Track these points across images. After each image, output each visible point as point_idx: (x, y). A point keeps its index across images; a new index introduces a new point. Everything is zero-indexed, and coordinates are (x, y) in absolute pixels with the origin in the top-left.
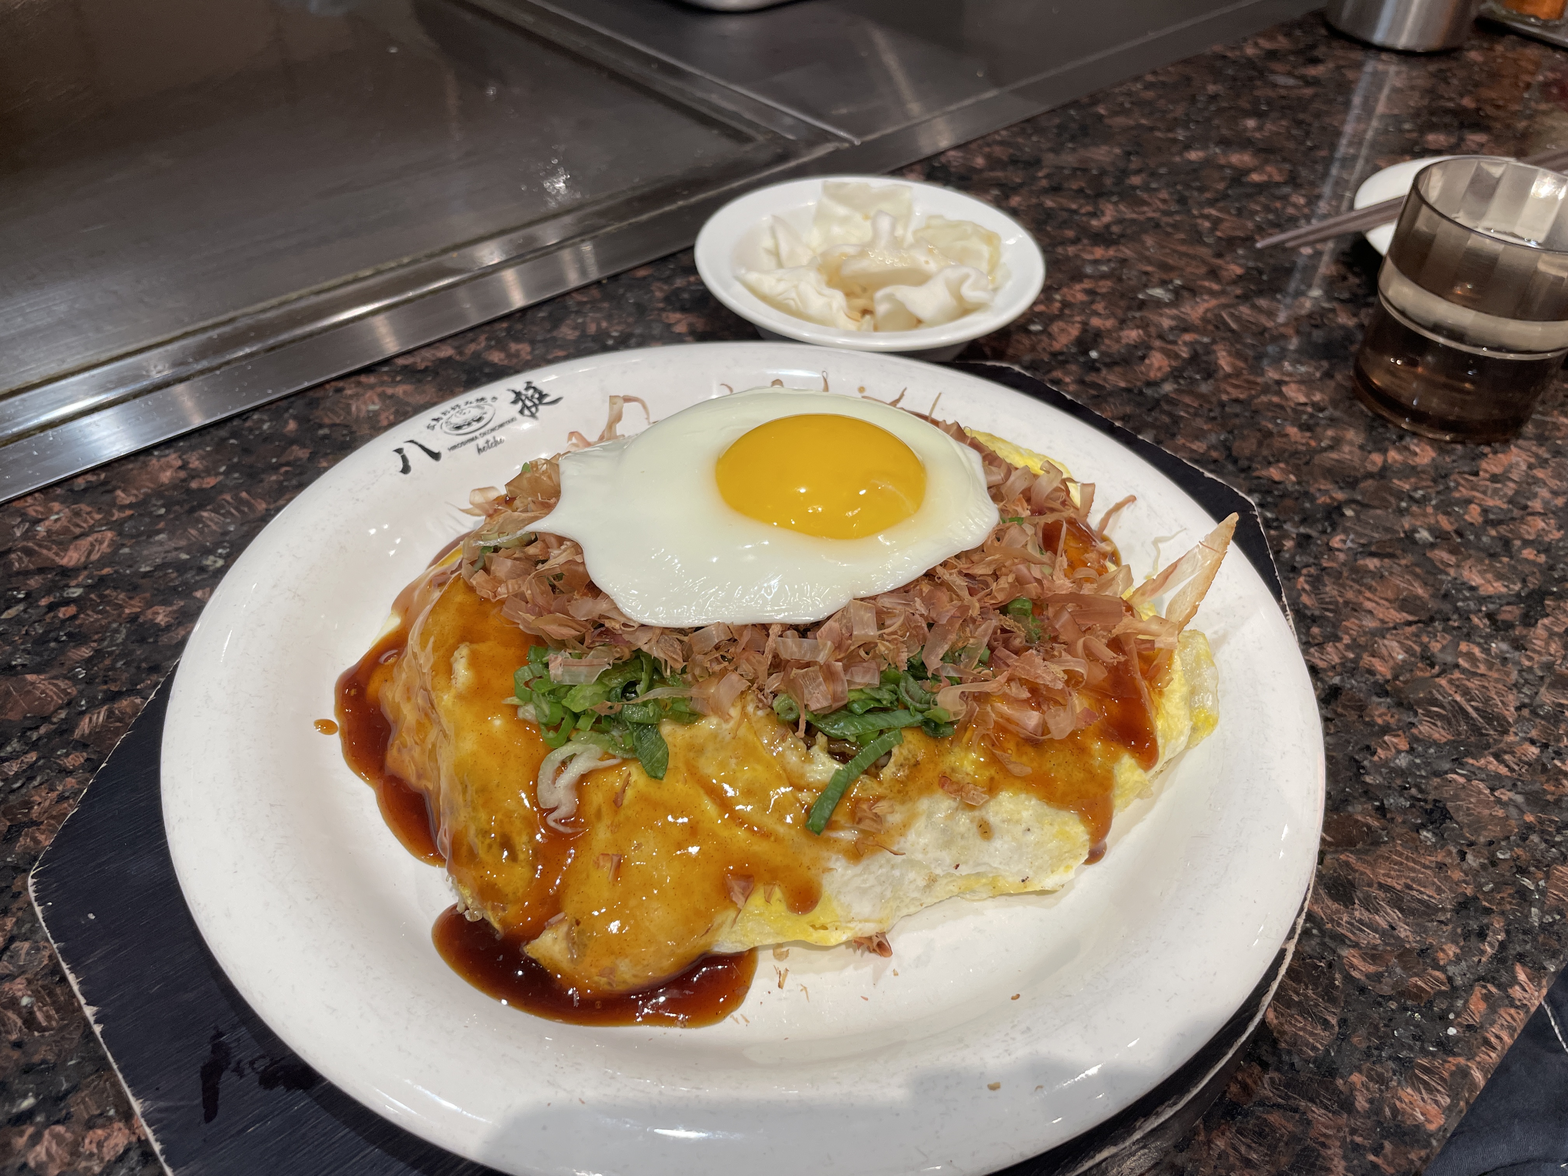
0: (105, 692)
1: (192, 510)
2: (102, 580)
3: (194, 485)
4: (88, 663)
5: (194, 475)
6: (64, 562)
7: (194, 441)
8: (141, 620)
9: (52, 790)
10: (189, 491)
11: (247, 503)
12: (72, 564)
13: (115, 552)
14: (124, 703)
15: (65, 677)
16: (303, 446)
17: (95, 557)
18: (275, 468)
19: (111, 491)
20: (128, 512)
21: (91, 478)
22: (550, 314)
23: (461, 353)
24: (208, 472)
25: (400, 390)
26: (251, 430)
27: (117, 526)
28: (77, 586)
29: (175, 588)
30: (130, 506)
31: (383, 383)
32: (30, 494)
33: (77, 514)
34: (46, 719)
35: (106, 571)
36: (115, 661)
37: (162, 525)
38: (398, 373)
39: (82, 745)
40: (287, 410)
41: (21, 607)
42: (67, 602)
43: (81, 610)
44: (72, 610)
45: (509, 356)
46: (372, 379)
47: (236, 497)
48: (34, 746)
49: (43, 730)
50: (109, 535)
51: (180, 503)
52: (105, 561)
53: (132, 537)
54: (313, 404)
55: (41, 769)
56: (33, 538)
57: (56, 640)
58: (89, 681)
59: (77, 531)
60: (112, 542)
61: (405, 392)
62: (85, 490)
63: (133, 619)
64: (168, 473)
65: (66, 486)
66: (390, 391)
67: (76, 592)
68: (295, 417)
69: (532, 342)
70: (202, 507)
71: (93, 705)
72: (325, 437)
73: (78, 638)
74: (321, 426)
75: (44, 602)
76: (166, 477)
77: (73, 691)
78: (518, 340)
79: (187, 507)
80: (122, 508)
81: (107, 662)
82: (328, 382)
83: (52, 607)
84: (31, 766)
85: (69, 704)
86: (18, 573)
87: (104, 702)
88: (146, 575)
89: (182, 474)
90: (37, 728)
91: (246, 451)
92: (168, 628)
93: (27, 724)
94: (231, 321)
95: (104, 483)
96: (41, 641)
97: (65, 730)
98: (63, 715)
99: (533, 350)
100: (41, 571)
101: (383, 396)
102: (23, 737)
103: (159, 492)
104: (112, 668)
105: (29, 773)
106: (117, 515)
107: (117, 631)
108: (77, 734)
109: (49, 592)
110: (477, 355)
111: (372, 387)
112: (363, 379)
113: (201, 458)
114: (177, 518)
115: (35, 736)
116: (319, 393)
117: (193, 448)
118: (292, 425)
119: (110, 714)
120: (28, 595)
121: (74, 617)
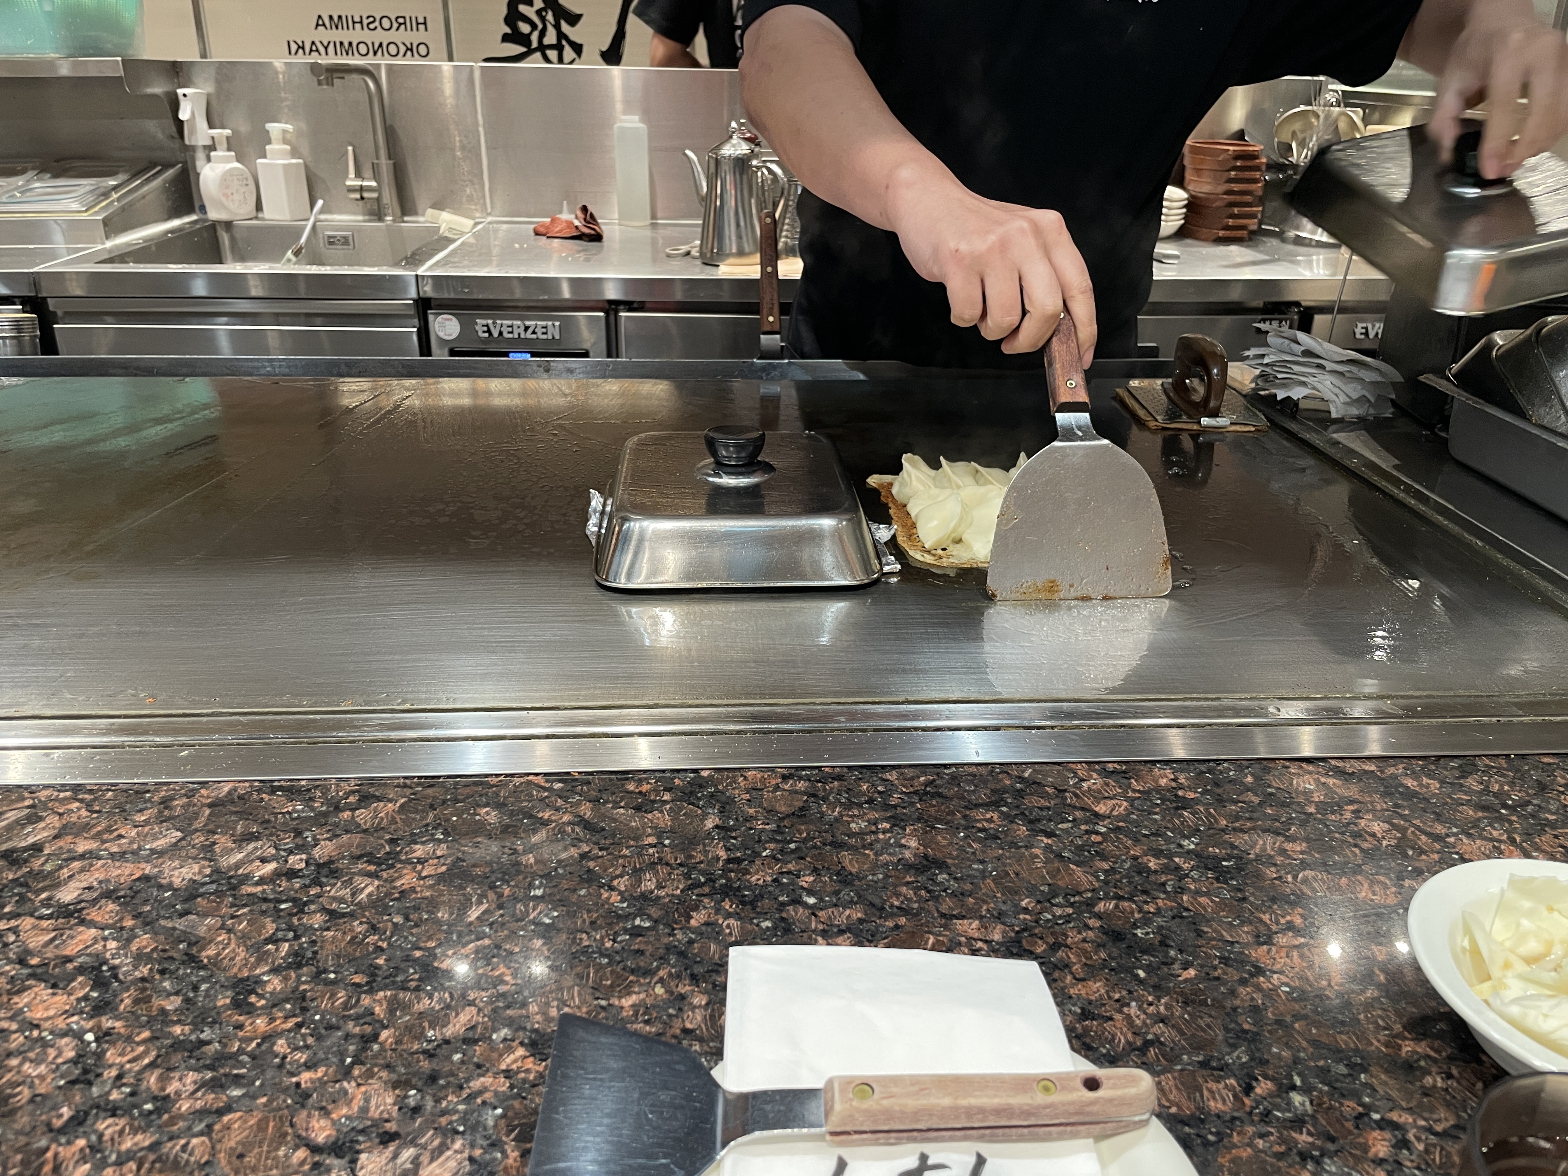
0: (1115, 893)
1: (1177, 808)
2: (1118, 828)
3: (1180, 793)
4: (1106, 872)
5: (1181, 787)
6: (1097, 809)
7: (1184, 765)
8: (1140, 860)
9: (1080, 933)
10: (1176, 796)
11: (1214, 817)
12: (1101, 812)
13: (1128, 815)
14: (1126, 904)
15: (1092, 875)
16: (1256, 795)
17: (1115, 813)
18: (1236, 802)
19: (1129, 779)
20: (1137, 795)
21: (1116, 765)
22: (1460, 766)
23: (1382, 772)
24: (1190, 789)
25: (1331, 781)
26: (1221, 772)
27: (1131, 800)
28: (1104, 826)
29: (1162, 851)
30: (1139, 791)
31: (1318, 773)
32: (1081, 763)
33: (1107, 785)
34: (1080, 893)
35: (1121, 824)
36: (1122, 878)
37: (1157, 810)
38: (1331, 770)
39: (1099, 916)
40: (1247, 768)
41: (1070, 825)
42: (1097, 833)
43: (1105, 840)
44: (1099, 839)
45: (1421, 785)
46: (1311, 768)
47: (1207, 810)
48: (1072, 905)
49: (1077, 898)
50: (1125, 804)
51: (1171, 801)
52: (1119, 818)
53: (1138, 810)
54: (1267, 770)
55: (1074, 919)
56: (1080, 788)
57: (1089, 852)
58: (1106, 882)
59: (1106, 795)
60: (1126, 809)
61: (1334, 784)
62: (1113, 772)
63: (1135, 858)
64: (1165, 780)
65: (1102, 765)
66: (1323, 780)
67: (1104, 830)
68: (1252, 775)
69: (1442, 782)
70: (1184, 808)
71: (1107, 897)
72: (1271, 794)
73: (1103, 857)
74: (1270, 786)
75: (1083, 827)
76: (1163, 782)
77: (1097, 885)
78: (1429, 777)
79: (1174, 805)
80: (1134, 791)
81: (1118, 876)
82: (1279, 759)
83: (1087, 832)
84: (1069, 915)
85: (1093, 890)
86: (1069, 805)
87: (1113, 898)
88: (1145, 836)
89: (1174, 784)
90: (1074, 896)
91: (1217, 784)
92: (1156, 872)
93: (1069, 891)
94: (1218, 699)
95: (1124, 772)
96: (1080, 849)
97: (1090, 904)
98: (1089, 895)
99: (1441, 787)
100: (1083, 809)
101: (1317, 781)
102: (1064, 897)
103: (1158, 790)
104: (1120, 882)
105: (1068, 919)
106: (1130, 794)
107: (1125, 861)
108: (1096, 909)
109: (1086, 823)
110: (1394, 777)
111: (1310, 773)
112: (1304, 765)
113: (1187, 779)
114: (1168, 809)
115: (1072, 900)
116: (1272, 765)
117: (1182, 771)
118: (1249, 779)
119: (1117, 906)
120: (1074, 820)
121: (1100, 843)
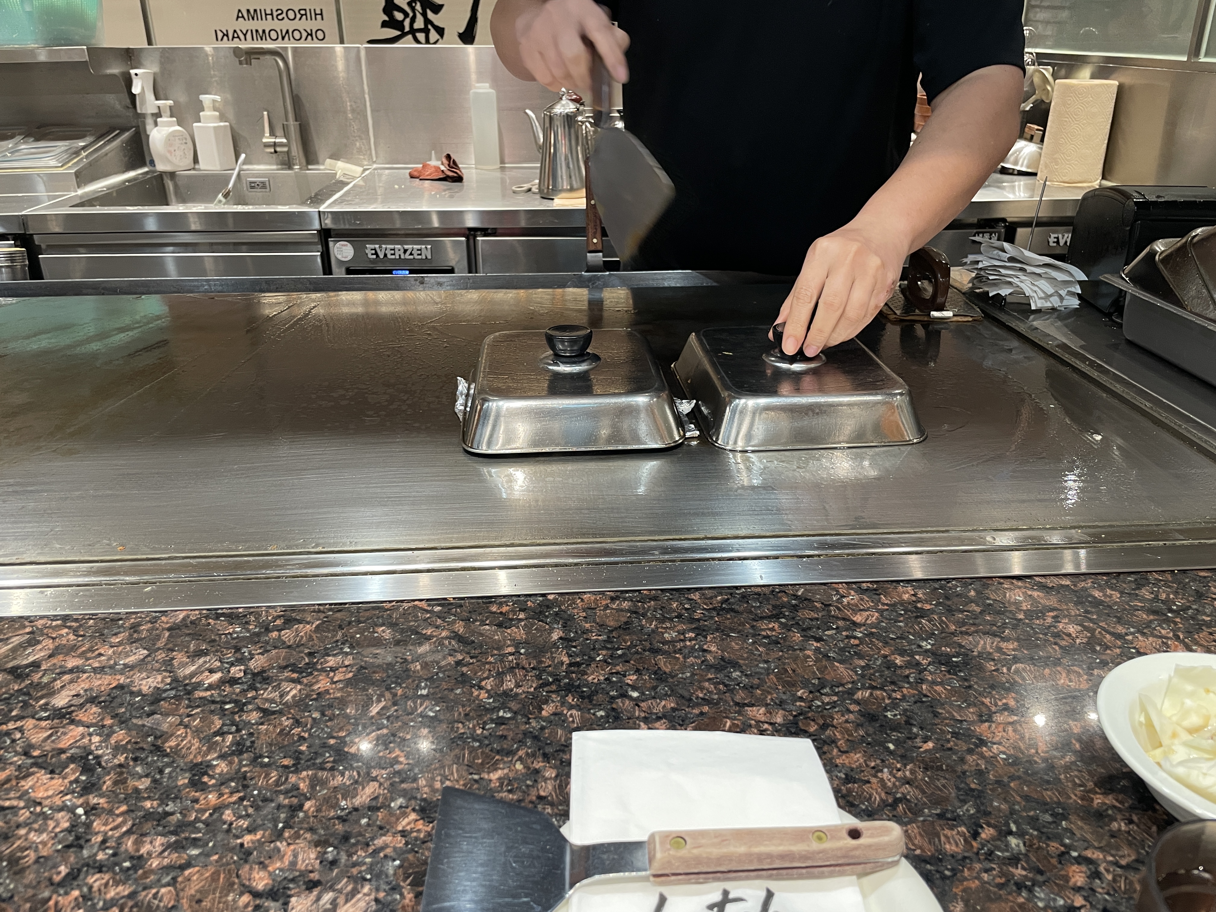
0: (870, 684)
1: (917, 617)
2: (872, 633)
3: (919, 605)
4: (862, 668)
5: (919, 601)
6: (855, 619)
7: (922, 584)
8: (889, 658)
9: (843, 715)
10: (916, 607)
11: (945, 623)
12: (858, 621)
13: (879, 623)
14: (878, 692)
15: (852, 670)
16: (978, 605)
17: (869, 622)
18: (962, 611)
19: (879, 595)
20: (886, 607)
21: (869, 585)
22: (1136, 580)
23: (1075, 586)
24: (927, 602)
25: (1035, 594)
26: (950, 588)
27: (881, 612)
28: (860, 632)
29: (906, 650)
30: (887, 605)
31: (1025, 587)
32: (841, 583)
33: (862, 600)
34: (843, 685)
35: (874, 630)
36: (875, 672)
37: (902, 619)
38: (1036, 585)
39: (857, 702)
40: (971, 584)
41: (834, 632)
42: (855, 638)
43: (861, 643)
44: (857, 642)
45: (1105, 595)
46: (1020, 584)
47: (940, 618)
48: (836, 694)
49: (841, 689)
50: (876, 614)
51: (912, 612)
52: (872, 626)
53: (887, 619)
54: (986, 586)
55: (839, 705)
56: (841, 603)
57: (849, 652)
58: (863, 676)
59: (862, 607)
60: (877, 619)
61: (1038, 596)
62: (866, 590)
63: (885, 657)
64: (907, 596)
65: (858, 585)
66: (1030, 593)
67: (860, 635)
68: (975, 590)
69: (1122, 593)
70: (922, 617)
71: (863, 688)
72: (990, 605)
73: (861, 656)
74: (988, 598)
75: (844, 633)
77: (855, 677)
78: (1112, 589)
79: (915, 614)
80: (884, 604)
81: (872, 671)
82: (995, 577)
83: (847, 637)
84: (835, 702)
85: (853, 682)
86: (833, 616)
87: (868, 688)
88: (892, 639)
89: (914, 598)
90: (838, 687)
91: (947, 598)
92: (901, 667)
93: (834, 683)
94: (947, 531)
95: (875, 590)
96: (842, 650)
97: (851, 693)
98: (850, 686)
99: (1121, 597)
100: (844, 619)
101: (1025, 594)
102: (831, 688)
103: (902, 603)
104: (874, 675)
105: (834, 705)
106: (880, 607)
107: (877, 659)
108: (856, 697)
109: (847, 630)
110: (1084, 589)
111: (1020, 588)
112: (1014, 581)
113: (924, 594)
114: (910, 618)
115: (837, 690)
116: (990, 582)
117: (920, 588)
118: (972, 593)
119: (871, 694)
120: (837, 628)
121: (857, 645)
